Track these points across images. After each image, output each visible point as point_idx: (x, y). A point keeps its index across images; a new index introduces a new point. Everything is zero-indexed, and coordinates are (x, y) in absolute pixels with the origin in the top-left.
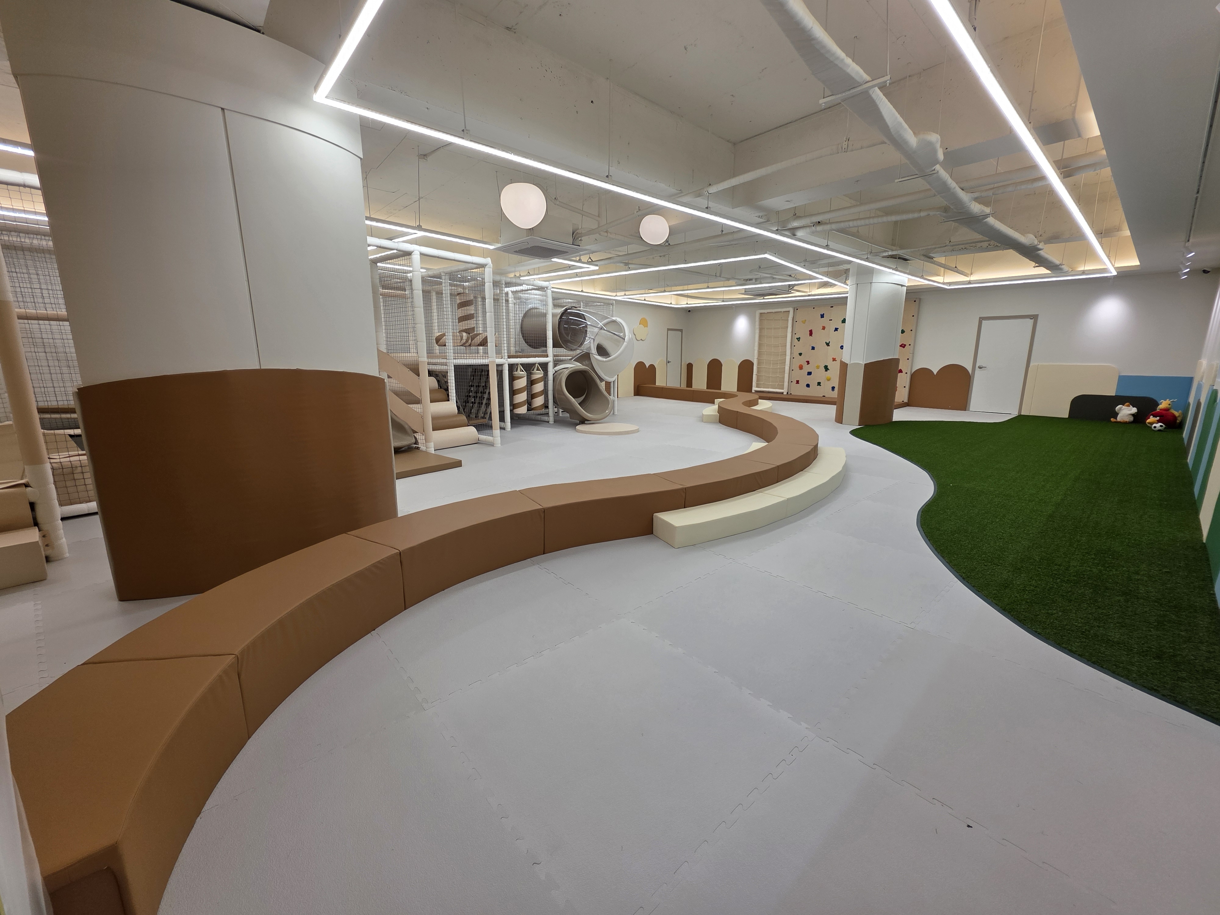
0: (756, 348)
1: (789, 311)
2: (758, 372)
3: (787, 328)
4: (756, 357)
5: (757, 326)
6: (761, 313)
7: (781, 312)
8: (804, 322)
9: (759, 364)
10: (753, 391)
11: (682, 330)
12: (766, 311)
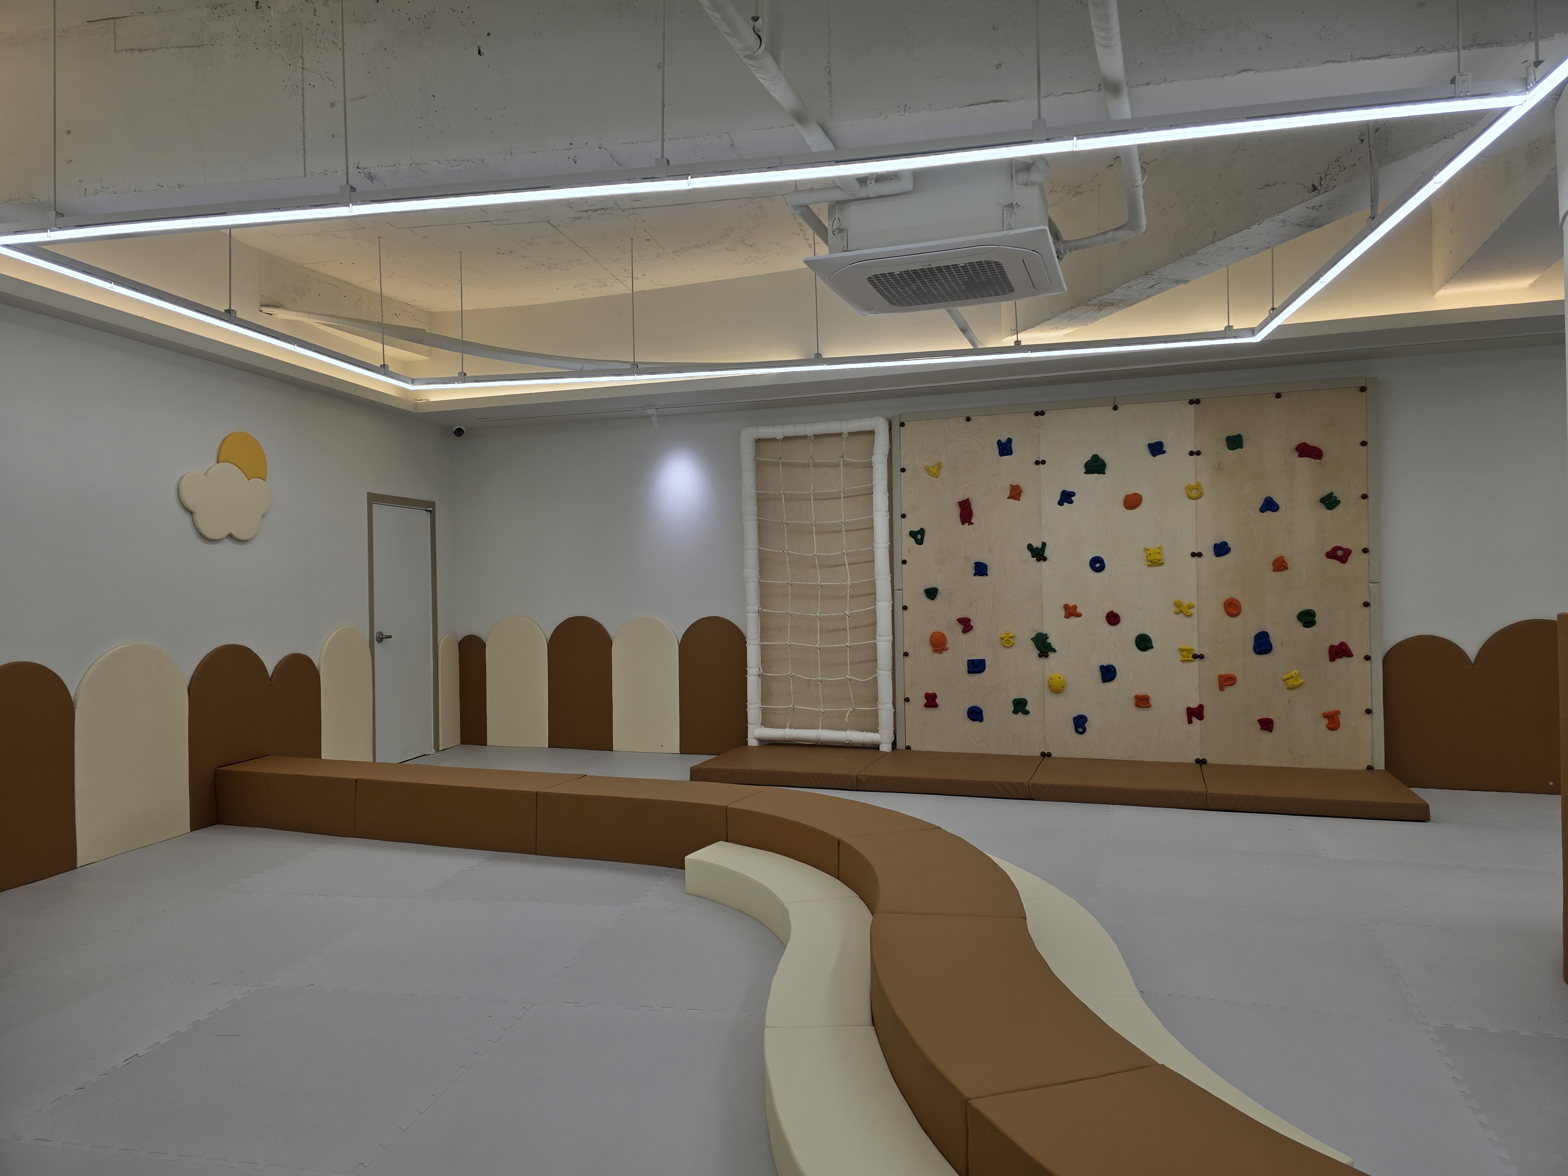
0: (751, 572)
1: (872, 432)
2: (765, 662)
3: (870, 493)
4: (753, 606)
5: (749, 489)
6: (758, 441)
7: (840, 435)
8: (934, 471)
9: (764, 631)
10: (752, 742)
11: (432, 504)
12: (778, 432)
